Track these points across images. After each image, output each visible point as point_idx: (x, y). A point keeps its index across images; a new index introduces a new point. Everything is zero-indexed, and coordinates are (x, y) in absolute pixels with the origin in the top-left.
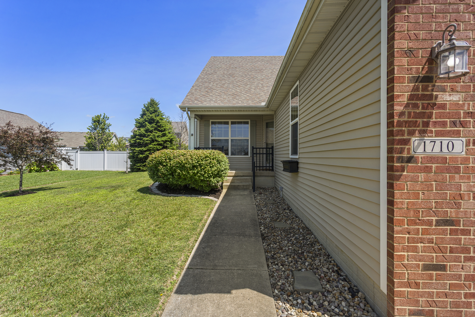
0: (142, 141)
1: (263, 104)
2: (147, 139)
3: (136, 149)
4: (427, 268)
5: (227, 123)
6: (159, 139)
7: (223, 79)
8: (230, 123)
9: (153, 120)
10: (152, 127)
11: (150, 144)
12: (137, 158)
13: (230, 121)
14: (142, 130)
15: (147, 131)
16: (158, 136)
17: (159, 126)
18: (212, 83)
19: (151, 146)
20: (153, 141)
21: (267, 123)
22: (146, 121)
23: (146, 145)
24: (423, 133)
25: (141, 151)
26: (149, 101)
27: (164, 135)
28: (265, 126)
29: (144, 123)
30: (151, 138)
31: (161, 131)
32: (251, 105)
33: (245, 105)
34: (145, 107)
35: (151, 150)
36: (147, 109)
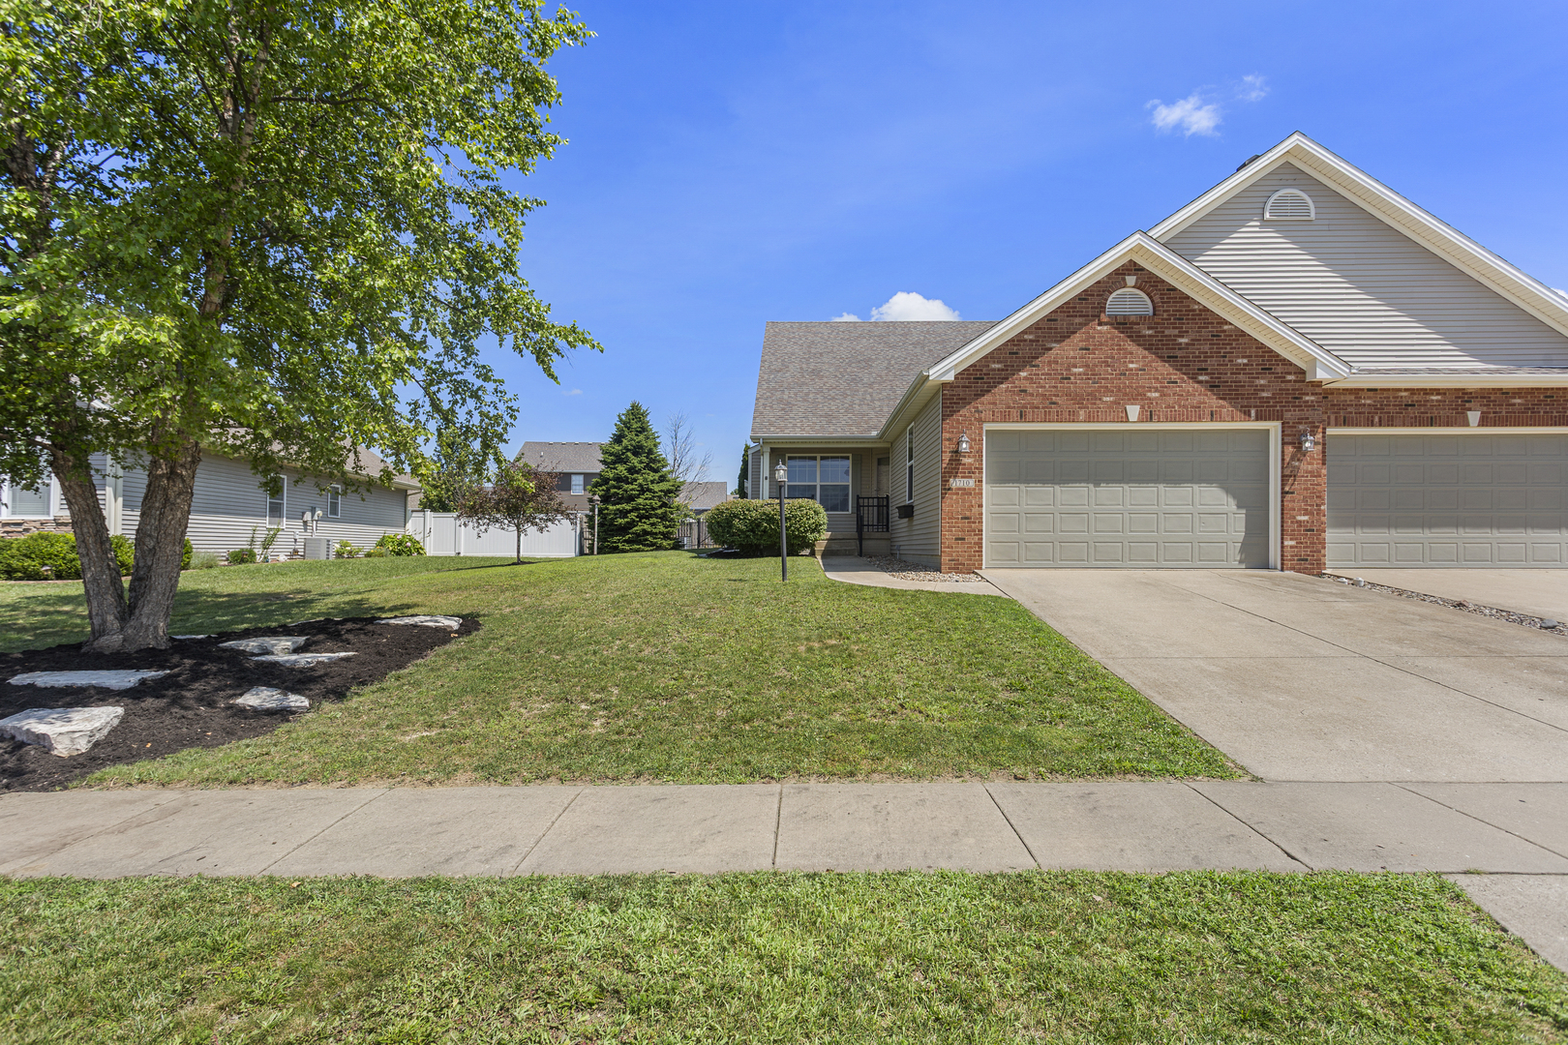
0: (620, 492)
1: (874, 433)
2: (631, 487)
3: (611, 507)
4: (956, 539)
5: (815, 458)
6: (656, 487)
7: (804, 384)
8: (818, 459)
9: (641, 447)
10: (641, 462)
11: (638, 497)
12: (612, 524)
13: (818, 456)
14: (621, 469)
15: (632, 470)
16: (652, 482)
17: (654, 461)
18: (786, 392)
19: (640, 501)
20: (643, 490)
21: (879, 460)
22: (628, 450)
23: (631, 499)
24: (955, 477)
25: (621, 511)
26: (629, 407)
27: (663, 479)
28: (875, 463)
29: (623, 454)
30: (640, 485)
31: (656, 471)
32: (857, 434)
33: (848, 434)
34: (621, 420)
35: (640, 509)
36: (627, 425)
